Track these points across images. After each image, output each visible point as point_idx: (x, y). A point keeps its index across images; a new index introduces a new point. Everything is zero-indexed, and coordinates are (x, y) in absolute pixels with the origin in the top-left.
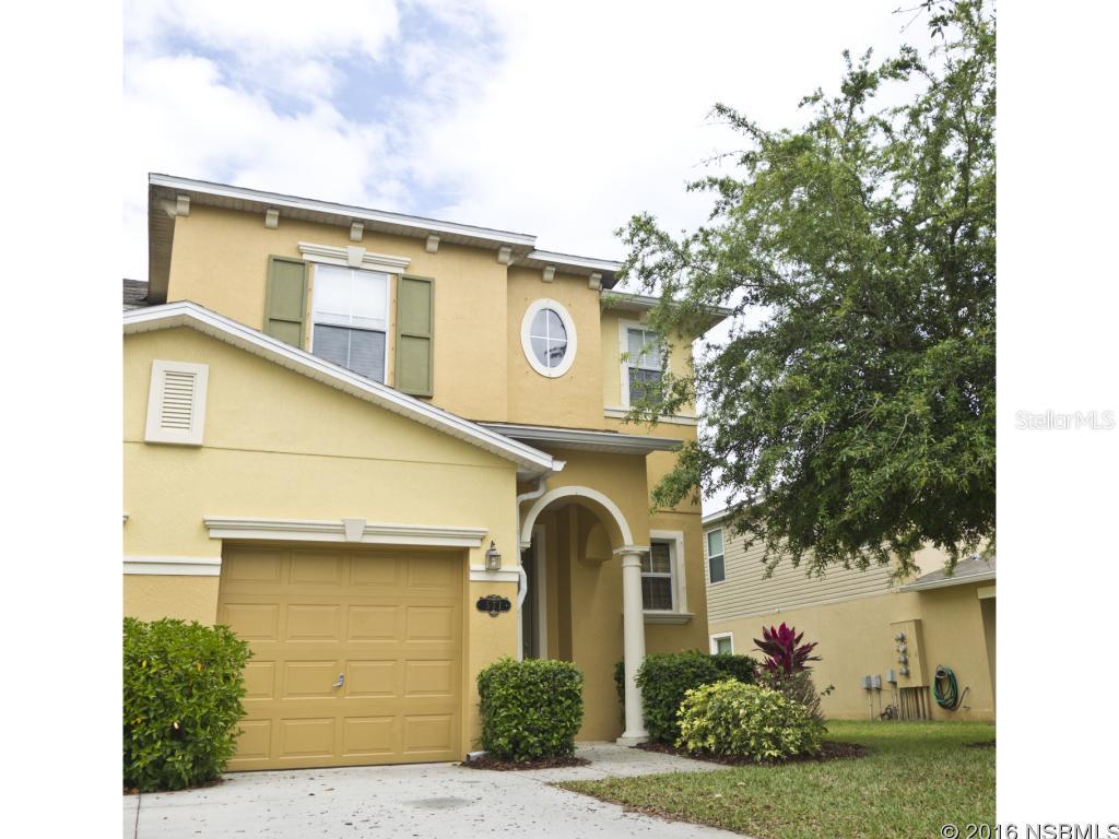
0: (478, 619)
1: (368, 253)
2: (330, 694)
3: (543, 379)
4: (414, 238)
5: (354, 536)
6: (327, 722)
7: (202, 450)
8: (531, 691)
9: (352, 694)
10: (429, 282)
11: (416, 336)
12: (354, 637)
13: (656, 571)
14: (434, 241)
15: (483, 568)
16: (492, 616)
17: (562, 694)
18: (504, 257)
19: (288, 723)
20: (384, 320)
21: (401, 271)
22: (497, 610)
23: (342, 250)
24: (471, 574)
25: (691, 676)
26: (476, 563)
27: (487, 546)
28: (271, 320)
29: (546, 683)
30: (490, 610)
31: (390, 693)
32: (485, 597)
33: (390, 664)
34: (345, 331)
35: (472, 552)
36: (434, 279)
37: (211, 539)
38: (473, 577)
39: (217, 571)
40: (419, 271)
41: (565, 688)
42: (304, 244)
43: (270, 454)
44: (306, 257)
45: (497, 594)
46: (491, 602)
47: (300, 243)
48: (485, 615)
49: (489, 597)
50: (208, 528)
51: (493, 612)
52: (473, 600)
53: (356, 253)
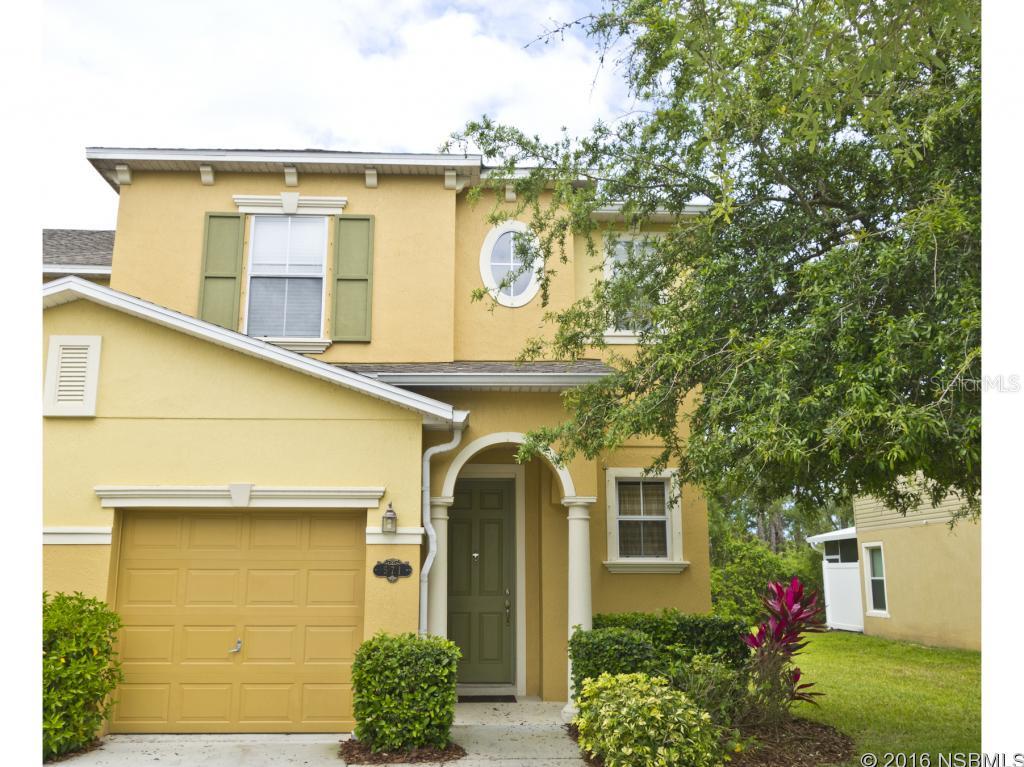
0: (376, 585)
1: (302, 198)
2: (227, 659)
3: (504, 310)
4: (352, 175)
5: (240, 501)
6: (225, 687)
7: (97, 421)
8: (387, 677)
9: (250, 659)
10: (368, 220)
11: (354, 280)
12: (254, 602)
13: (648, 512)
14: (370, 175)
15: (379, 530)
16: (391, 581)
17: (425, 680)
18: (450, 182)
19: (186, 687)
20: (321, 265)
21: (339, 212)
22: (396, 575)
23: (278, 197)
24: (368, 537)
25: (616, 655)
26: (373, 526)
27: (385, 507)
28: (206, 277)
29: (406, 669)
30: (388, 575)
31: (289, 659)
32: (383, 561)
33: (290, 629)
34: (281, 281)
35: (369, 513)
36: (373, 217)
37: (104, 508)
38: (369, 539)
39: (108, 540)
40: (357, 210)
41: (429, 674)
42: (239, 197)
43: (161, 421)
44: (242, 210)
45: (397, 558)
46: (389, 567)
47: (234, 196)
48: (383, 581)
49: (387, 561)
50: (101, 498)
51: (392, 578)
52: (371, 564)
53: (289, 198)
